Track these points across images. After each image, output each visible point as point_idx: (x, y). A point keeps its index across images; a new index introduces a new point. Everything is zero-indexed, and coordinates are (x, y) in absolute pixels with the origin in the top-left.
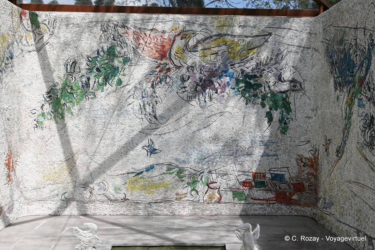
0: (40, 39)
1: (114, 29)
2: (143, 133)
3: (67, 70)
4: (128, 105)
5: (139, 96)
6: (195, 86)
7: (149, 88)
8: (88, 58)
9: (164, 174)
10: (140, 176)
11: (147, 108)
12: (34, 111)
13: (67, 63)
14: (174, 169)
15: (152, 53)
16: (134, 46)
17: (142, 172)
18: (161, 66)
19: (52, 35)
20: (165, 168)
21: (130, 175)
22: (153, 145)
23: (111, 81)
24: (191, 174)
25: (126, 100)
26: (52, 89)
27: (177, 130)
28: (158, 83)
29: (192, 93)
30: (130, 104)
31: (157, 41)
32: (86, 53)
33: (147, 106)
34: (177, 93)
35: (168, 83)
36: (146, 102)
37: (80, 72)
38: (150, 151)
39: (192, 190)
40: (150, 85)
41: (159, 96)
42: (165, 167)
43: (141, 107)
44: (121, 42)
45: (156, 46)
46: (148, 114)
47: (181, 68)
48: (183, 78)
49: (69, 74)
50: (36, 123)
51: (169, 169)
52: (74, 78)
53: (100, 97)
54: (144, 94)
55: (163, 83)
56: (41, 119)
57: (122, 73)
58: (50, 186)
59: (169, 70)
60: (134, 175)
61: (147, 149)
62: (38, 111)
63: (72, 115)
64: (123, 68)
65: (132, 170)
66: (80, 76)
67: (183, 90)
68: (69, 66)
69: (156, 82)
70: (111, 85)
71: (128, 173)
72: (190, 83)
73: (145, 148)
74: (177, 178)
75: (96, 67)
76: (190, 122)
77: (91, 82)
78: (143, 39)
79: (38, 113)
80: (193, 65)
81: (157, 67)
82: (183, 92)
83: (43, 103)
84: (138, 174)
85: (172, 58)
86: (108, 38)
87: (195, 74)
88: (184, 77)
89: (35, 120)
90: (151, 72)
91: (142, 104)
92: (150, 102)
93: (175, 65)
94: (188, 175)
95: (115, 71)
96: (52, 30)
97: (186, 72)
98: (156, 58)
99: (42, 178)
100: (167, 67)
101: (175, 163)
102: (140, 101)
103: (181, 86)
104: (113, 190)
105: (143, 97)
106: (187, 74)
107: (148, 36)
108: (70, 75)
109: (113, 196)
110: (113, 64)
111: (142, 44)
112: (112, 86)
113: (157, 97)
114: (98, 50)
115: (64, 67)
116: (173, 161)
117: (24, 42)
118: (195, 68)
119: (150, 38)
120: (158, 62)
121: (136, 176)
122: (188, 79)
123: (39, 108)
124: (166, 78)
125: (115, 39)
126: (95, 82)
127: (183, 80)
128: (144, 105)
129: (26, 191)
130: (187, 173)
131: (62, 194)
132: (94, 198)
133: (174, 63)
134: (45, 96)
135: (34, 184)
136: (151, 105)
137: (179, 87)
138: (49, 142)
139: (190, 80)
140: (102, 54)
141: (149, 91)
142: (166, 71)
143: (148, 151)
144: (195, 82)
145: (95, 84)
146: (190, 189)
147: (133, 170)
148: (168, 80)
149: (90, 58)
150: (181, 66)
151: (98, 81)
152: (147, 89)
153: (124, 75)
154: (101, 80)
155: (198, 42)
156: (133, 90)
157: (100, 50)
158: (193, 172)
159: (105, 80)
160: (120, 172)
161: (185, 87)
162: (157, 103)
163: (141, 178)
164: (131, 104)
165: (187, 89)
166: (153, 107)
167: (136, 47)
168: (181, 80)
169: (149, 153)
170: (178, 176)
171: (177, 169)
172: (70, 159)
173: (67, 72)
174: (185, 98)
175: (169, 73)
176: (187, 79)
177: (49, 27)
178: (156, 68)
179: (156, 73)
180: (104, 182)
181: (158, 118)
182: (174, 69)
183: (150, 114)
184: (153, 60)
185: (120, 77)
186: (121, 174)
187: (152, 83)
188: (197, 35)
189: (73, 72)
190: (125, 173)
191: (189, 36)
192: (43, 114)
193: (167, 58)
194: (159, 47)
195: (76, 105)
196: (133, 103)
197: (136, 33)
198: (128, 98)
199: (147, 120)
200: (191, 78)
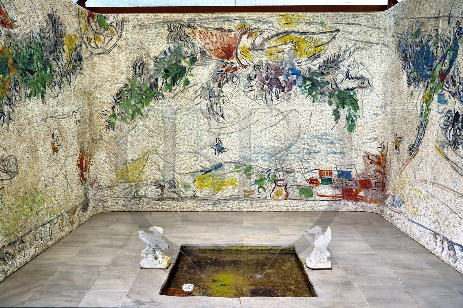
0: (108, 42)
1: (181, 28)
2: (211, 132)
3: (135, 71)
4: (196, 105)
5: (206, 96)
6: (262, 85)
7: (216, 88)
8: (156, 59)
9: (232, 172)
10: (209, 174)
11: (214, 108)
12: (106, 112)
13: (135, 64)
14: (241, 167)
15: (218, 53)
16: (200, 46)
17: (210, 171)
18: (228, 65)
19: (120, 37)
20: (233, 166)
21: (199, 173)
22: (221, 144)
23: (178, 81)
24: (258, 172)
25: (194, 100)
26: (122, 90)
27: (245, 128)
28: (225, 83)
29: (259, 92)
30: (198, 104)
31: (223, 40)
32: (154, 54)
33: (215, 105)
34: (244, 92)
35: (235, 82)
36: (213, 102)
37: (148, 73)
38: (218, 150)
39: (259, 187)
40: (217, 84)
41: (226, 96)
42: (233, 165)
43: (209, 106)
44: (188, 42)
45: (222, 45)
46: (216, 114)
47: (248, 67)
48: (250, 77)
49: (138, 75)
50: (107, 124)
51: (236, 168)
52: (142, 79)
53: (168, 97)
54: (211, 93)
55: (230, 82)
56: (113, 120)
57: (189, 73)
58: (123, 184)
59: (236, 69)
60: (203, 173)
61: (215, 148)
62: (109, 112)
63: (142, 115)
64: (190, 68)
65: (201, 169)
66: (148, 77)
67: (250, 89)
68: (137, 68)
69: (223, 82)
70: (178, 86)
71: (197, 172)
72: (257, 82)
73: (213, 146)
74: (245, 175)
75: (164, 68)
76: (257, 121)
77: (160, 83)
78: (209, 38)
79: (109, 114)
80: (260, 64)
81: (224, 67)
82: (250, 91)
83: (114, 104)
84: (207, 172)
85: (238, 57)
86: (175, 39)
87: (261, 72)
88: (251, 76)
89: (107, 121)
90: (218, 72)
91: (209, 104)
92: (217, 102)
93: (242, 64)
94: (256, 172)
95: (183, 71)
96: (119, 31)
97: (253, 72)
99: (115, 176)
100: (234, 66)
101: (243, 161)
102: (208, 101)
103: (248, 85)
104: (183, 188)
105: (210, 97)
106: (254, 73)
107: (214, 35)
108: (139, 76)
109: (184, 194)
110: (180, 64)
111: (209, 44)
112: (180, 86)
113: (224, 96)
114: (165, 50)
115: (132, 68)
116: (241, 160)
117: (93, 45)
118: (261, 67)
119: (216, 37)
120: (225, 61)
121: (204, 174)
122: (255, 78)
123: (110, 109)
124: (233, 78)
125: (182, 39)
126: (163, 83)
127: (250, 79)
128: (211, 105)
129: (101, 189)
130: (254, 171)
131: (135, 192)
132: (165, 195)
133: (240, 62)
134: (115, 97)
135: (109, 183)
136: (219, 104)
137: (246, 86)
138: (121, 142)
139: (257, 79)
140: (169, 54)
141: (216, 91)
142: (232, 70)
143: (216, 149)
144: (262, 80)
145: (163, 85)
146: (257, 186)
147: (202, 168)
148: (235, 79)
149: (157, 59)
150: (247, 65)
151: (166, 81)
152: (214, 88)
153: (191, 75)
154: (169, 81)
155: (265, 40)
156: (200, 89)
157: (167, 51)
158: (261, 170)
159: (172, 81)
160: (190, 171)
161: (252, 86)
162: (224, 103)
163: (210, 176)
164: (199, 103)
165: (253, 88)
166: (220, 107)
167: (203, 47)
168: (247, 79)
169: (217, 152)
170: (246, 174)
171: (245, 167)
172: (141, 158)
173: (136, 73)
174: (252, 97)
175: (235, 72)
176: (253, 78)
177: (117, 29)
178: (222, 68)
179: (223, 72)
180: (174, 180)
181: (226, 117)
182: (241, 68)
183: (217, 113)
184: (220, 59)
185: (188, 77)
186: (190, 173)
187: (219, 82)
188: (264, 33)
189: (141, 73)
190: (194, 171)
191: (256, 35)
192: (114, 116)
193: (234, 58)
194: (225, 46)
195: (145, 106)
196: (201, 103)
197: (202, 33)
198: (196, 98)
199: (215, 119)
200: (258, 77)
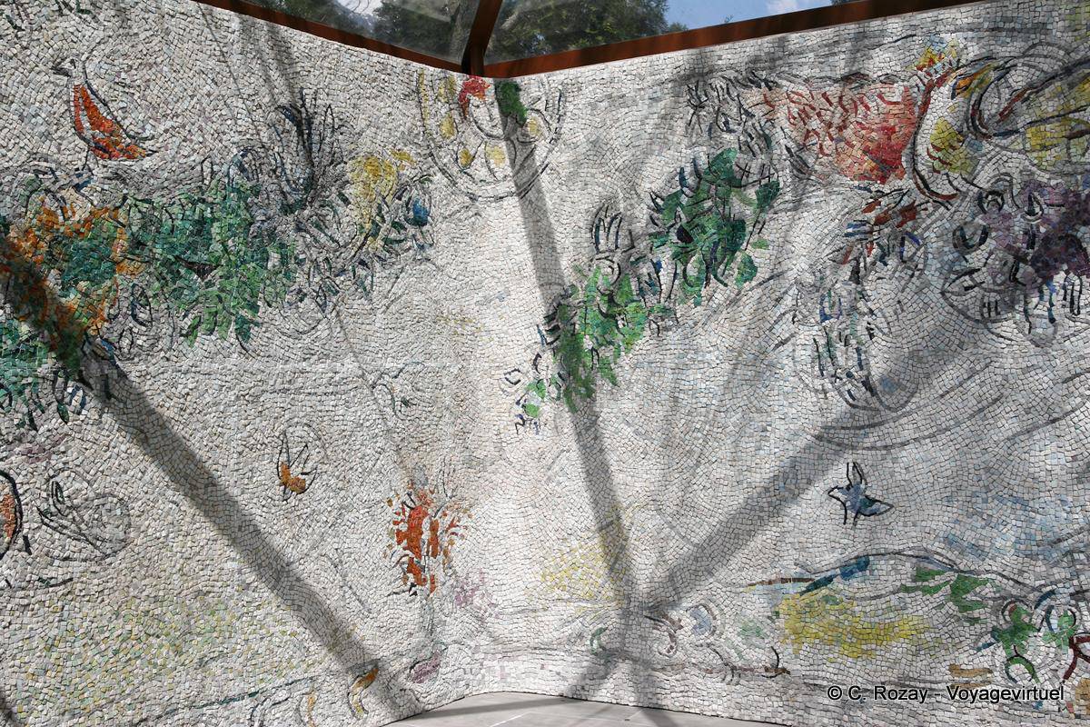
0: (526, 158)
1: (728, 93)
2: (829, 442)
3: (597, 243)
4: (777, 346)
5: (811, 313)
6: (1010, 265)
7: (845, 283)
8: (653, 200)
9: (907, 589)
10: (824, 591)
11: (838, 354)
12: (515, 377)
13: (597, 222)
14: (939, 573)
15: (850, 161)
16: (791, 144)
17: (829, 580)
18: (884, 201)
19: (556, 140)
20: (908, 568)
21: (788, 585)
22: (863, 486)
23: (722, 267)
24: (1004, 598)
25: (770, 330)
26: (559, 304)
27: (947, 429)
28: (874, 264)
29: (998, 292)
30: (783, 343)
31: (866, 116)
32: (648, 186)
33: (840, 345)
34: (943, 293)
35: (911, 259)
36: (835, 333)
37: (633, 247)
38: (853, 506)
39: (1011, 660)
40: (846, 271)
41: (881, 310)
42: (908, 564)
43: (821, 350)
44: (750, 135)
45: (864, 132)
46: (844, 376)
47: (956, 202)
48: (963, 236)
49: (603, 255)
50: (520, 410)
51: (921, 575)
52: (615, 266)
53: (691, 323)
54: (826, 304)
55: (892, 262)
56: (534, 399)
57: (754, 239)
58: (561, 605)
59: (910, 212)
60: (803, 586)
61: (843, 498)
62: (526, 374)
63: (615, 384)
64: (757, 222)
65: (794, 571)
66: (632, 259)
67: (967, 281)
68: (601, 232)
69: (868, 260)
70: (722, 282)
71: (784, 581)
72: (991, 253)
73: (836, 493)
74: (951, 607)
75: (677, 226)
76: (995, 401)
77: (665, 277)
78: (819, 115)
79: (526, 381)
80: (1000, 187)
81: (870, 208)
82: (967, 289)
83: (538, 349)
84: (817, 585)
85: (920, 167)
86: (710, 129)
87: (1008, 217)
88: (968, 232)
89: (518, 403)
90: (849, 226)
91: (822, 342)
92: (848, 332)
93: (933, 193)
94: (994, 599)
95: (734, 232)
96: (555, 125)
97: (974, 216)
98: (863, 177)
99: (540, 578)
100: (906, 201)
101: (944, 552)
102: (815, 330)
103: (957, 268)
104: (739, 635)
105: (825, 317)
106: (979, 220)
107: (835, 101)
108: (606, 258)
109: (741, 657)
110: (727, 211)
111: (817, 134)
112: (726, 285)
113: (871, 312)
114: (682, 169)
115: (589, 235)
116: (937, 546)
117: (482, 173)
118: (1007, 197)
119: (843, 107)
120: (873, 189)
121: (808, 590)
122: (983, 241)
123: (527, 366)
124: (902, 244)
125: (731, 126)
126: (675, 274)
127: (963, 244)
128: (829, 344)
129: (497, 617)
130: (988, 591)
131: (594, 635)
132: (680, 655)
133: (927, 186)
134: (541, 328)
135: (517, 596)
136: (853, 342)
137: (951, 271)
138: (556, 468)
139: (990, 244)
140: (691, 181)
141: (844, 293)
142: (900, 219)
143: (848, 504)
144: (1009, 248)
145: (677, 282)
146: (1001, 654)
147: (798, 570)
148: (909, 249)
149: (658, 200)
150: (953, 196)
151: (685, 271)
152: (838, 286)
153: (762, 244)
154: (692, 269)
155: (1019, 96)
156: (791, 292)
157: (688, 169)
158: (1014, 592)
159: (704, 267)
160: (759, 576)
161: (971, 272)
162: (872, 336)
163: (827, 599)
164: (787, 340)
165: (977, 277)
166: (858, 350)
167: (798, 145)
168: (955, 246)
169: (851, 514)
170: (956, 602)
171: (953, 577)
172: (612, 523)
173: (598, 249)
174: (974, 312)
175: (910, 223)
176: (977, 239)
177: (548, 118)
178: (865, 211)
179: (867, 228)
180: (711, 605)
181: (879, 388)
182: (931, 209)
183: (849, 375)
184: (856, 183)
185: (751, 251)
186: (762, 583)
187: (854, 263)
188: (1013, 72)
189: (613, 247)
190: (773, 577)
191: (982, 81)
192: (538, 385)
193: (904, 172)
194: (874, 134)
195: (623, 353)
196: (793, 340)
197: (795, 97)
198: (776, 322)
199: (841, 394)
200: (994, 234)
